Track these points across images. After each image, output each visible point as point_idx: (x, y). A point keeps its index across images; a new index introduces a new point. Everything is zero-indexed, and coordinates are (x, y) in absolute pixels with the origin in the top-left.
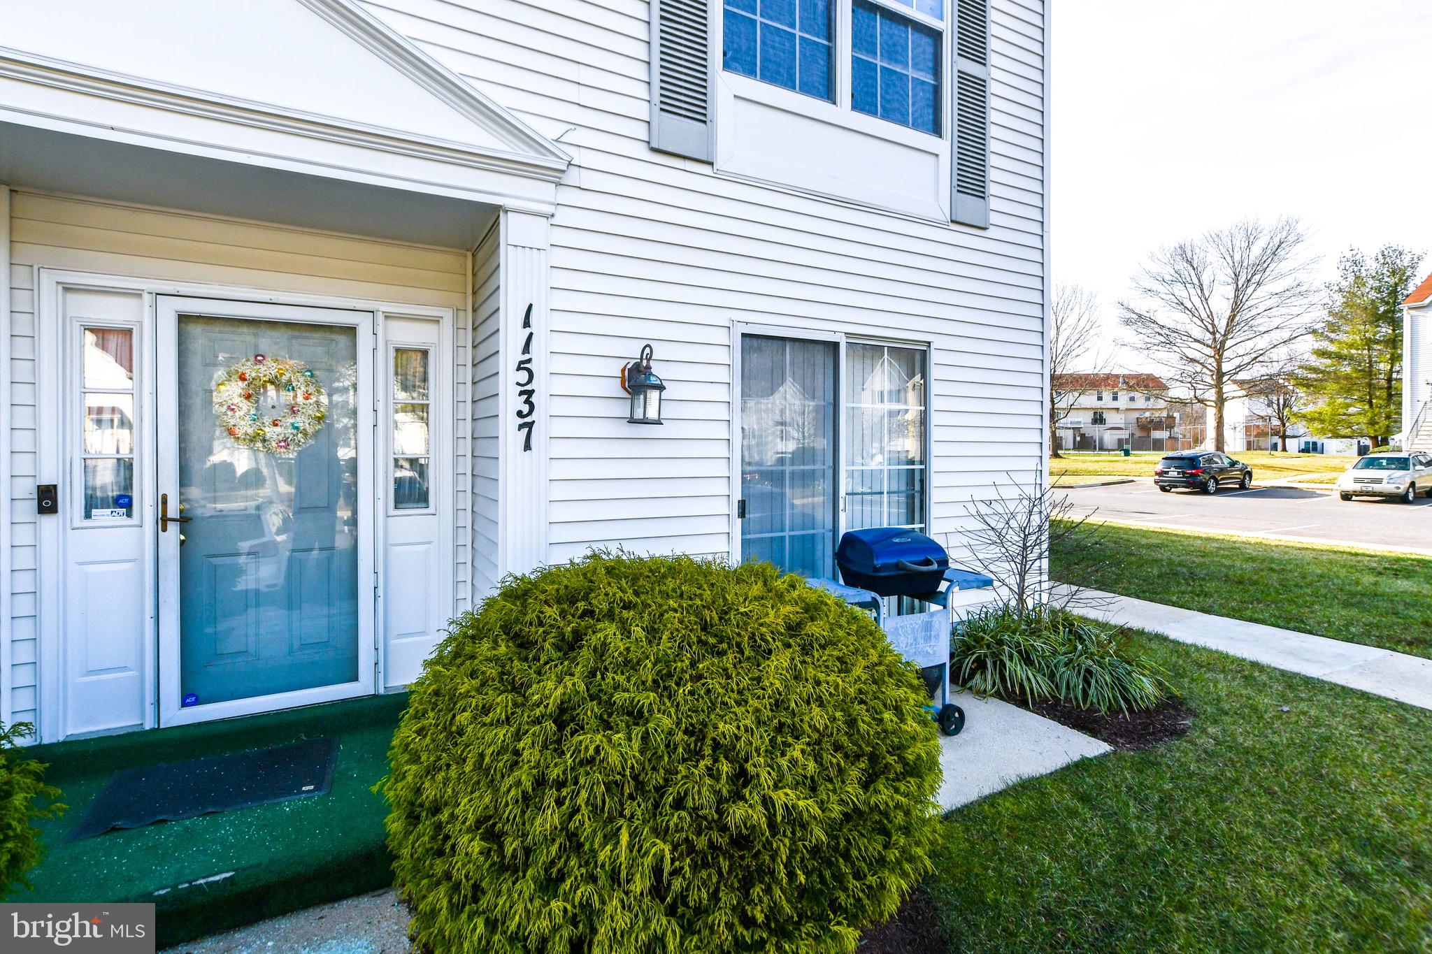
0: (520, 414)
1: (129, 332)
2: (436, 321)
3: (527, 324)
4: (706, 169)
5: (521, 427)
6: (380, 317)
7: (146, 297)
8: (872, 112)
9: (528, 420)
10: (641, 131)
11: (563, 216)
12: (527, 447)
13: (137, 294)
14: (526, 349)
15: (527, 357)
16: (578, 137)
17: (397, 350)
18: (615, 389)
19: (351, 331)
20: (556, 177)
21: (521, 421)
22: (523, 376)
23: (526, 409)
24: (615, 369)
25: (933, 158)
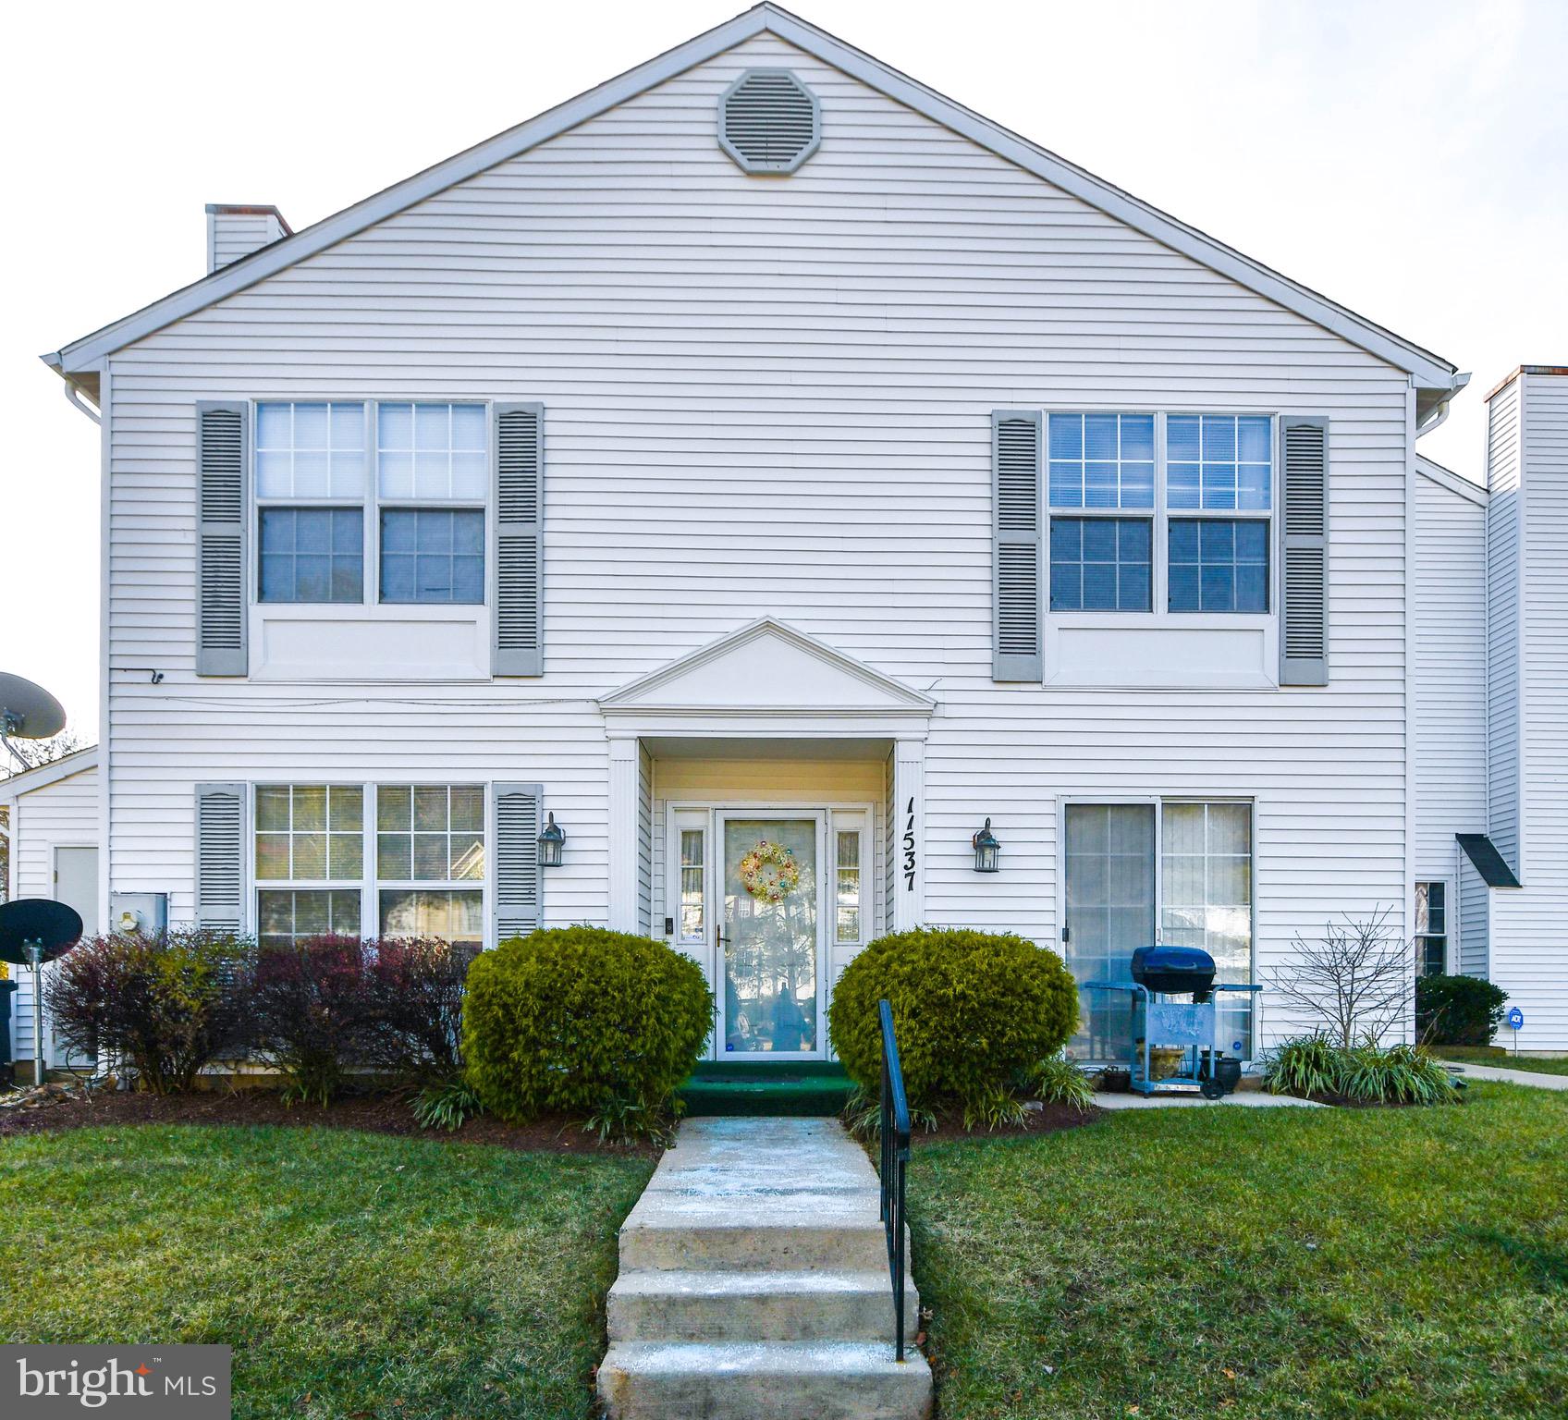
0: (906, 867)
1: (700, 833)
2: (863, 811)
3: (910, 810)
4: (1037, 687)
5: (906, 875)
6: (829, 811)
7: (711, 811)
8: (1192, 608)
9: (911, 871)
10: (986, 671)
11: (934, 738)
12: (910, 888)
13: (706, 810)
14: (910, 827)
15: (910, 831)
16: (944, 684)
17: (840, 834)
18: (969, 849)
19: (812, 822)
20: (928, 715)
21: (907, 872)
22: (908, 843)
23: (909, 864)
24: (969, 836)
25: (1260, 634)
